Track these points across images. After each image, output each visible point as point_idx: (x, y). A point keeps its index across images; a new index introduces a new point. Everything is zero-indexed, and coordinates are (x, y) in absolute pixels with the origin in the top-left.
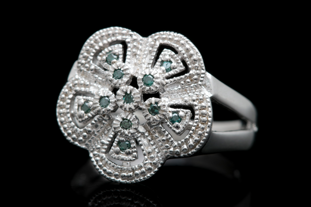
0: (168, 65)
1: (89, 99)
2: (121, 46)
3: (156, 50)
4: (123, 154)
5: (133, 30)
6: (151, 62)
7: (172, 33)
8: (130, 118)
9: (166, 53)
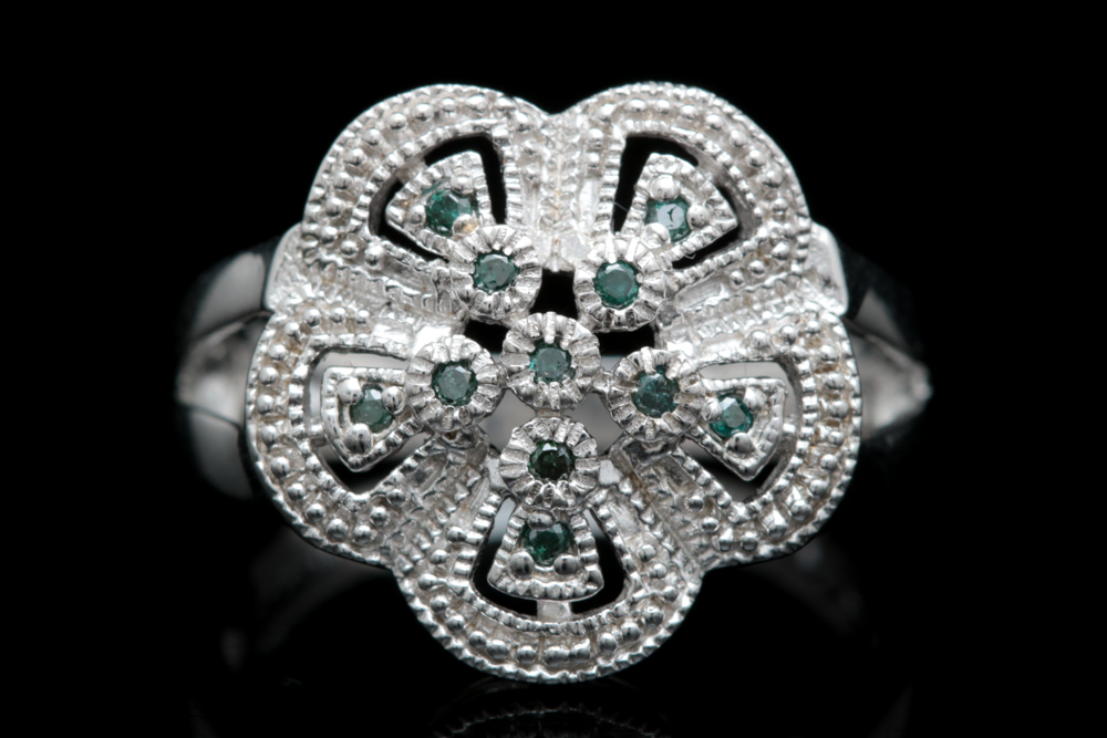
0: (673, 215)
1: (385, 378)
2: (475, 157)
3: (617, 161)
4: (543, 573)
5: (510, 94)
6: (609, 208)
7: (669, 89)
8: (566, 438)
9: (660, 168)
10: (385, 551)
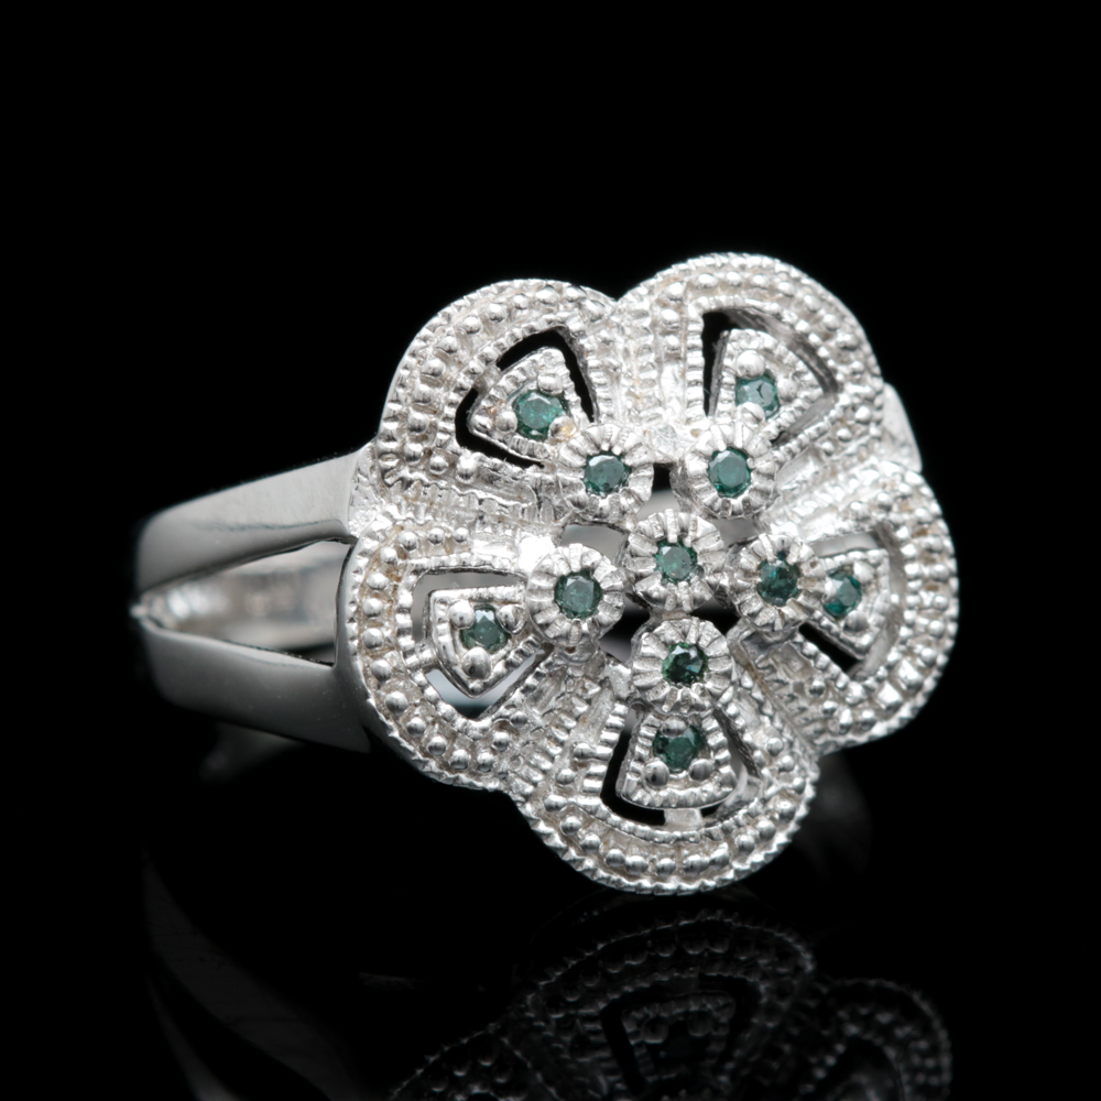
0: (763, 391)
1: (498, 597)
2: (557, 354)
3: (698, 342)
4: (677, 781)
5: (577, 283)
6: (699, 392)
7: (735, 259)
8: (698, 639)
9: (743, 343)
10: (503, 776)
